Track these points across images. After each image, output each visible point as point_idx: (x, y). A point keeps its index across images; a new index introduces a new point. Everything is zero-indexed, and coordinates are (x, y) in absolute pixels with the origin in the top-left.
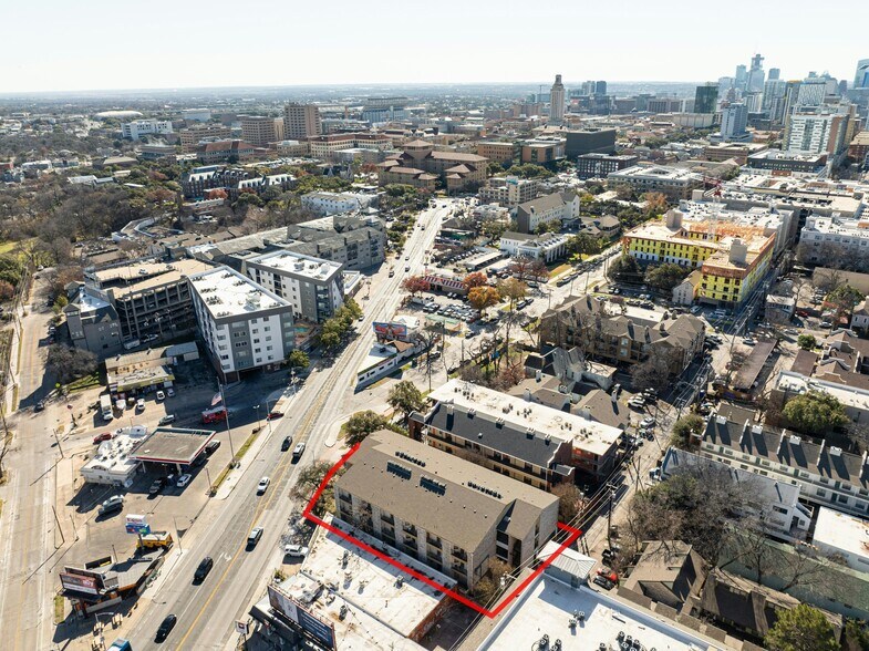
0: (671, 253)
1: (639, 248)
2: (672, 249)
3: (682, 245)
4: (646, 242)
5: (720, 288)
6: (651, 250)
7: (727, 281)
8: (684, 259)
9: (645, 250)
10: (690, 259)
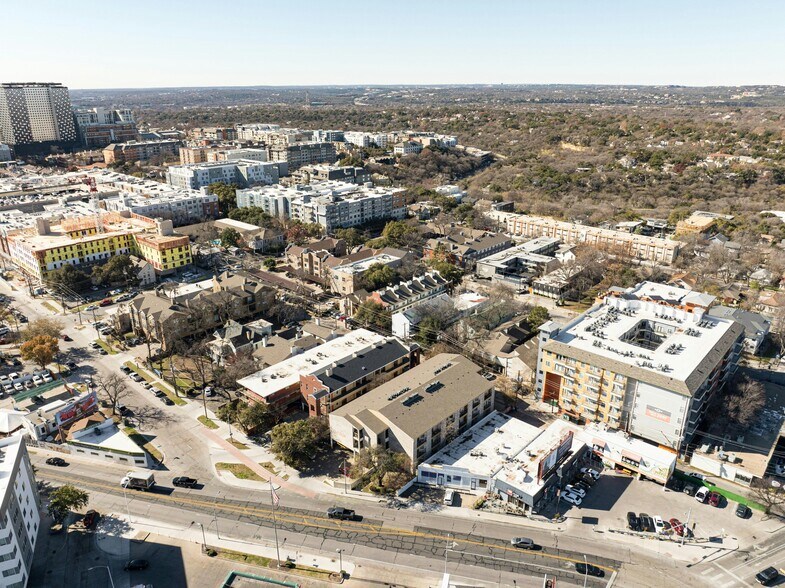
0: (90, 252)
1: (57, 258)
2: (89, 248)
3: (91, 242)
4: (62, 250)
5: (177, 257)
6: (70, 256)
7: (180, 250)
8: (103, 253)
9: (63, 258)
10: (108, 251)
